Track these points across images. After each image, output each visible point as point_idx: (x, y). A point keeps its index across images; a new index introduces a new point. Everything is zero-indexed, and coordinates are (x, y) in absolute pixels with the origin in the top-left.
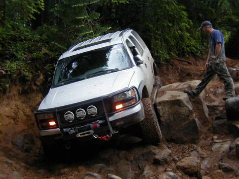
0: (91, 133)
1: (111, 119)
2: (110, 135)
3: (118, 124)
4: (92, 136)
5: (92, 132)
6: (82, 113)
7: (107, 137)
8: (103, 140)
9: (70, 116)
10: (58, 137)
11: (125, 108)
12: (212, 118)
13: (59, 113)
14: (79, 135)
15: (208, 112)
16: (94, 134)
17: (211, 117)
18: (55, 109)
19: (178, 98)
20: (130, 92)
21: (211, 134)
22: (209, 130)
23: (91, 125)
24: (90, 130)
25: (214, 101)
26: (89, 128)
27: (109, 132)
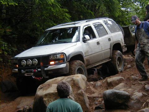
0: (32, 75)
1: (46, 69)
3: (49, 73)
6: (30, 62)
7: (40, 79)
8: (37, 80)
9: (24, 63)
12: (92, 108)
14: (26, 75)
16: (33, 75)
24: (32, 72)
26: (31, 72)
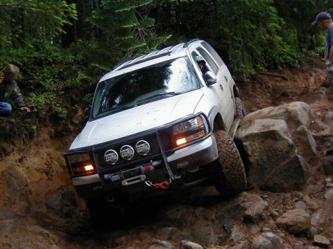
0: (143, 179)
1: (170, 159)
2: (169, 181)
3: (180, 165)
4: (143, 183)
5: (143, 177)
6: (129, 151)
7: (164, 185)
8: (159, 188)
9: (112, 156)
10: (97, 187)
11: (189, 144)
12: (322, 153)
13: (96, 153)
14: (125, 183)
15: (315, 145)
16: (146, 180)
17: (320, 152)
18: (91, 147)
19: (272, 129)
20: (196, 120)
21: (322, 176)
22: (319, 170)
23: (143, 168)
24: (142, 174)
25: (323, 129)
26: (140, 172)
27: (167, 176)
